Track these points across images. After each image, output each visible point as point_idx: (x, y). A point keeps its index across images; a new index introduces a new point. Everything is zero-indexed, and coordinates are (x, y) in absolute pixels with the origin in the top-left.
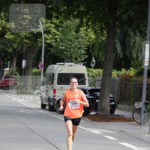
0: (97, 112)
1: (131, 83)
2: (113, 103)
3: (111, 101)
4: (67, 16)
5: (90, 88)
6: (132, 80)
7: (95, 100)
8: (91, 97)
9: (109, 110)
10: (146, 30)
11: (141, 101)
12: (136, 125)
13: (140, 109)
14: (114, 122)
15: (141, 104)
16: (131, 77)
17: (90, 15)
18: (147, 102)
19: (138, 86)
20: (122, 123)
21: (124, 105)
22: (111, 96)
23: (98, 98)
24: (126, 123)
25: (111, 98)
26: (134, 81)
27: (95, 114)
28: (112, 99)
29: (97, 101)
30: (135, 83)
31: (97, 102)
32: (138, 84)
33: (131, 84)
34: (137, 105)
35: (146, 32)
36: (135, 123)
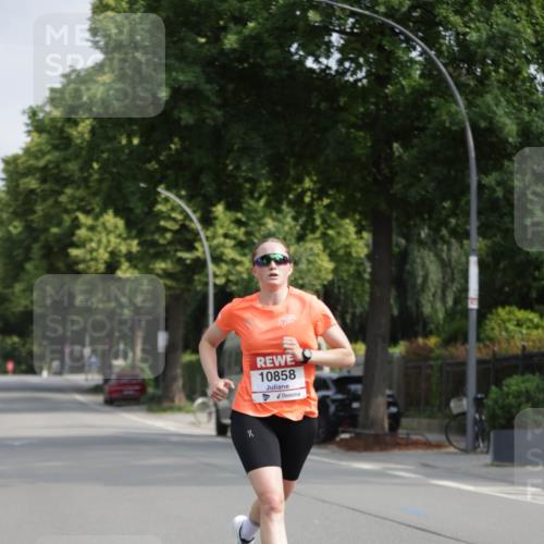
0: (358, 430)
1: (432, 363)
2: (394, 410)
3: (390, 404)
4: (275, 204)
5: (335, 376)
6: (432, 355)
7: (350, 404)
8: (340, 396)
9: (386, 425)
10: (467, 222)
11: (465, 395)
12: (455, 454)
13: (464, 414)
14: (400, 449)
15: (465, 402)
16: (431, 350)
17: (328, 196)
18: (479, 396)
19: (449, 369)
20: (420, 452)
21: (416, 420)
22: (388, 392)
23: (356, 398)
24: (429, 451)
25: (389, 396)
26: (438, 358)
27: (351, 438)
28: (390, 400)
29: (355, 405)
30: (439, 362)
31: (356, 409)
32: (449, 365)
33: (431, 367)
34: (456, 406)
35: (468, 227)
36: (452, 449)
